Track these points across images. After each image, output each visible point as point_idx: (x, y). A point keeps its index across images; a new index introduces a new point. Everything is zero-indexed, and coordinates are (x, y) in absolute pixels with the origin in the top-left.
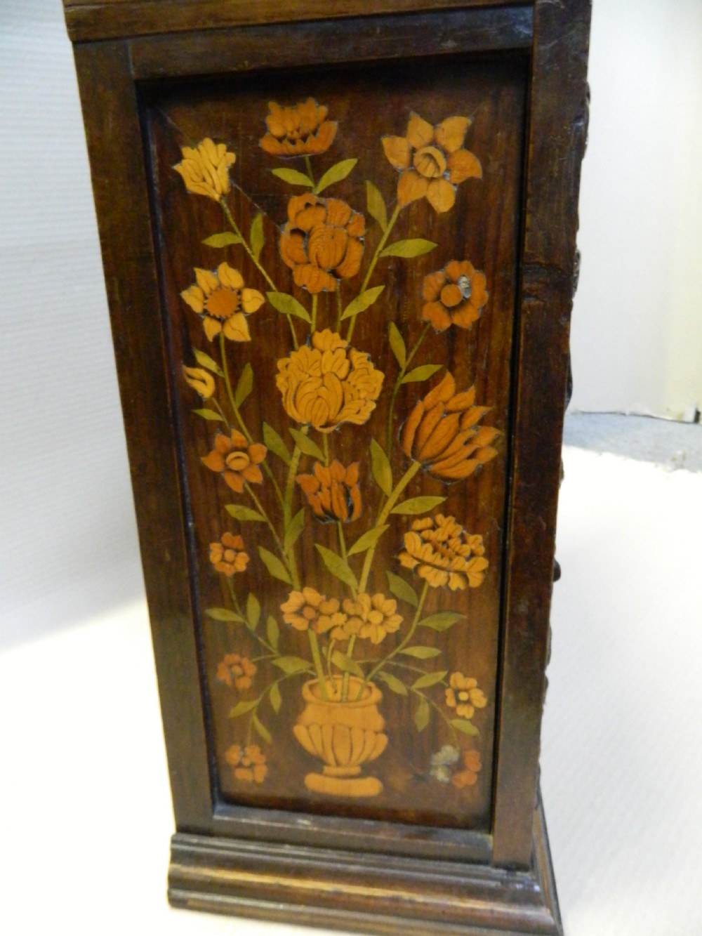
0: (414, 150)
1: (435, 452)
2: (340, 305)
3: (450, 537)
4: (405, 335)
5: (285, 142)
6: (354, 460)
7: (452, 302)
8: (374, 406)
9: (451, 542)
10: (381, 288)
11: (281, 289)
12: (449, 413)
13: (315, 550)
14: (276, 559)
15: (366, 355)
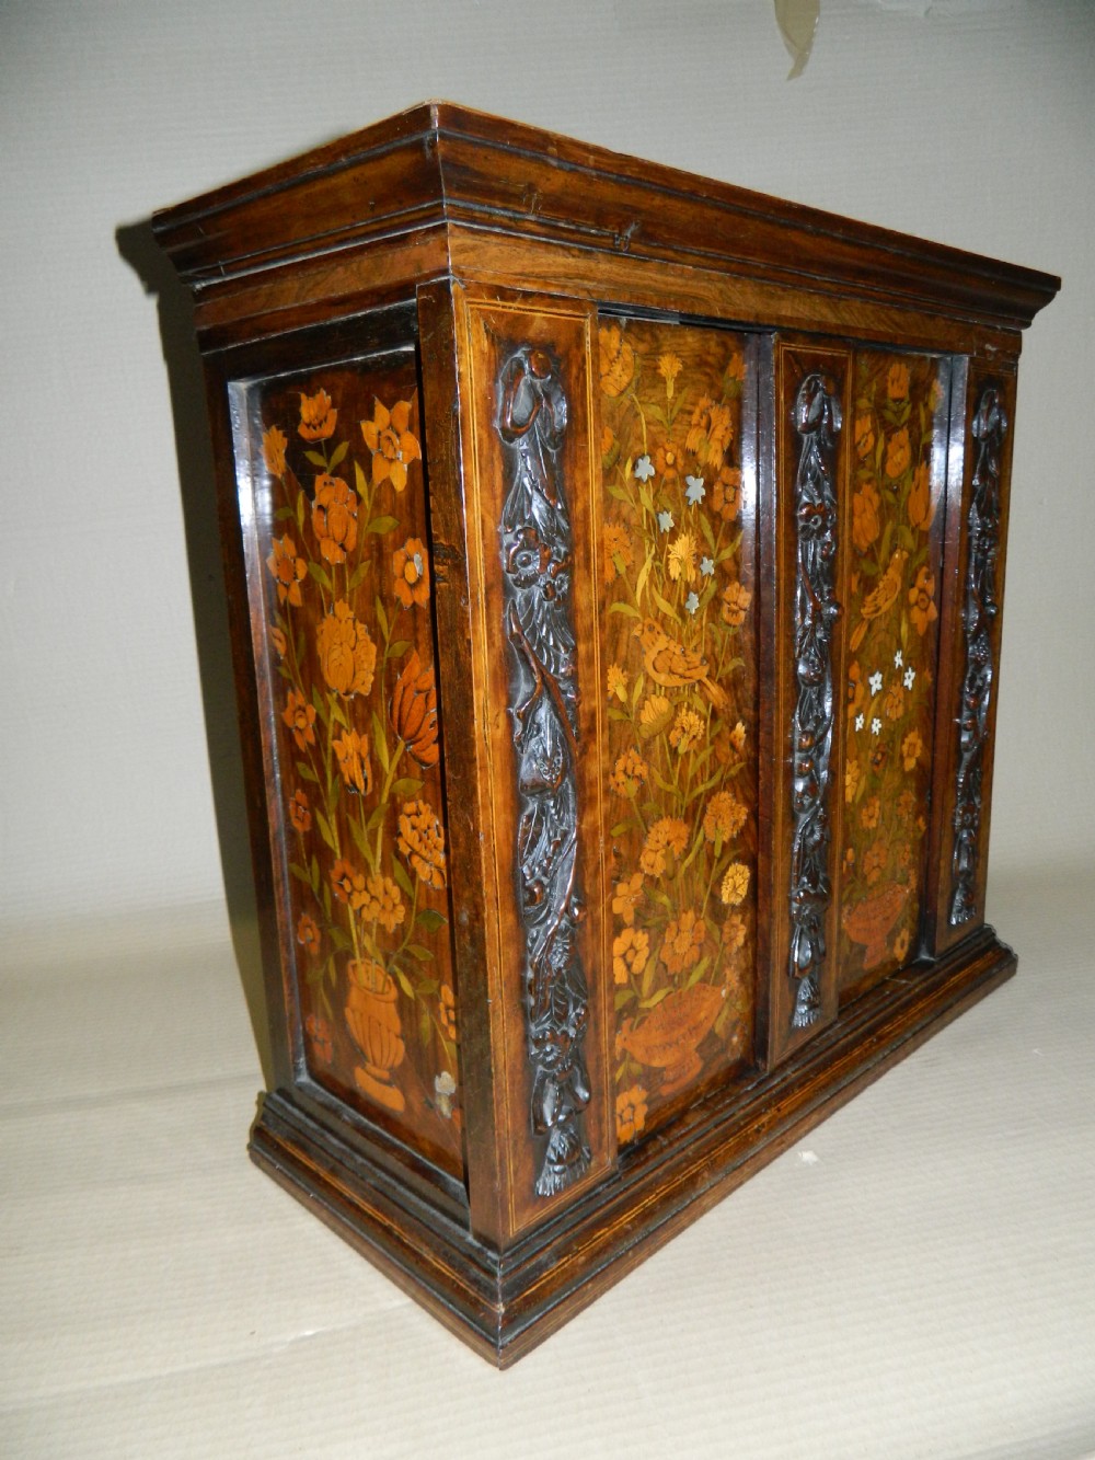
0: (379, 433)
1: (413, 732)
2: (347, 576)
3: (429, 828)
4: (386, 608)
5: (311, 428)
6: (365, 733)
7: (412, 580)
8: (372, 678)
9: (430, 832)
10: (369, 562)
11: (315, 561)
12: (419, 692)
13: (347, 819)
14: (325, 823)
15: (365, 626)
